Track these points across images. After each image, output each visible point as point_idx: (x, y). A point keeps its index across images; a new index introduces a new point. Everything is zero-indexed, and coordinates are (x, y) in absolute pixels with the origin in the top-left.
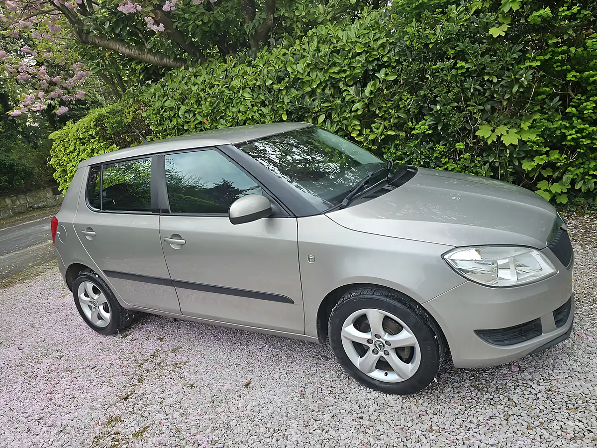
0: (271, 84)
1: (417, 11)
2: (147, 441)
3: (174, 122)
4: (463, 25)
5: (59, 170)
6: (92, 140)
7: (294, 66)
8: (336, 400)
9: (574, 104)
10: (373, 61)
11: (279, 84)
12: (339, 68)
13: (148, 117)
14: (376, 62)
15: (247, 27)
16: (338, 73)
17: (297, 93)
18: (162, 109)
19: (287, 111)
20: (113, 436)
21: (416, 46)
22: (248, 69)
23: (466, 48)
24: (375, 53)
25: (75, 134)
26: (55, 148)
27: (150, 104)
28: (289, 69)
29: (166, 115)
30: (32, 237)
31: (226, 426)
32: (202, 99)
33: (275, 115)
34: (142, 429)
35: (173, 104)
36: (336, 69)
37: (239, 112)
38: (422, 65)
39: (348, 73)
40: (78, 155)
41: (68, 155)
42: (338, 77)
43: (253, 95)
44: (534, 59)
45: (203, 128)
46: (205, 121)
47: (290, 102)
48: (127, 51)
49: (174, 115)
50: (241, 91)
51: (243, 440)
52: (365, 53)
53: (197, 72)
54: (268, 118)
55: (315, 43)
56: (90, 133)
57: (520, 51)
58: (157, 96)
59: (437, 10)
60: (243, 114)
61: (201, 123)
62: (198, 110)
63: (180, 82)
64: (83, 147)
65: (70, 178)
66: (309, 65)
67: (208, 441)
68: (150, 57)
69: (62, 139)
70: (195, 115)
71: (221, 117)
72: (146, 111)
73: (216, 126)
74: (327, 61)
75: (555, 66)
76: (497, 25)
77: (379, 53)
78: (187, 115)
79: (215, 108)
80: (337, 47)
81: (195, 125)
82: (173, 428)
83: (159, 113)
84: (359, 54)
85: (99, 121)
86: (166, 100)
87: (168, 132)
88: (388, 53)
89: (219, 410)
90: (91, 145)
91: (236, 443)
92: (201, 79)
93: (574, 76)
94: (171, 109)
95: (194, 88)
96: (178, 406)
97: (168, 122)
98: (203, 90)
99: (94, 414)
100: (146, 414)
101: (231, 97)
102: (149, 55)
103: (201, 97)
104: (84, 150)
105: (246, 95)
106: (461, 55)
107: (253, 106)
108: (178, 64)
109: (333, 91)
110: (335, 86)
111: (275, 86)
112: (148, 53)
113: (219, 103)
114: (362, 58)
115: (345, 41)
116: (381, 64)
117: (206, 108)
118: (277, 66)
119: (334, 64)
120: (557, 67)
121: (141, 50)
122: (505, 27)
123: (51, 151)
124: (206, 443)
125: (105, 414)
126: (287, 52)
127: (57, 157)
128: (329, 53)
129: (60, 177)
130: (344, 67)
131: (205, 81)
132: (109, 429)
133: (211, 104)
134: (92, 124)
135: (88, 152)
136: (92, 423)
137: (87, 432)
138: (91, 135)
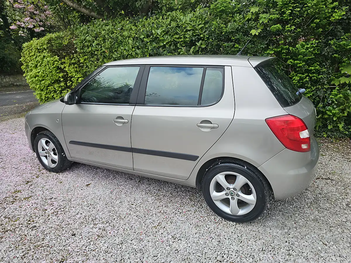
0: (143, 38)
1: (220, 14)
2: (30, 201)
3: (90, 49)
4: (240, 25)
5: (25, 65)
6: (44, 51)
7: (156, 30)
8: (125, 196)
9: (291, 76)
10: (195, 36)
11: (147, 39)
12: (178, 36)
13: (76, 43)
14: (197, 36)
15: (137, 4)
16: (178, 38)
17: (156, 45)
18: (84, 40)
19: (150, 54)
20: (14, 198)
21: (217, 32)
22: (133, 27)
23: (240, 37)
24: (197, 32)
25: (36, 46)
26: (24, 52)
27: (79, 36)
28: (153, 31)
29: (86, 44)
30: (8, 101)
31: (69, 200)
32: (106, 39)
33: (144, 55)
34: (29, 197)
35: (90, 39)
36: (177, 36)
37: (125, 50)
38: (219, 43)
39: (182, 39)
40: (36, 58)
41: (30, 57)
42: (178, 40)
43: (133, 42)
44: (272, 50)
45: (105, 55)
46: (106, 51)
47: (152, 49)
48: (72, 4)
49: (90, 45)
50: (127, 38)
51: (74, 206)
52: (192, 30)
53: (107, 23)
54: (140, 56)
55: (169, 20)
56: (44, 47)
57: (266, 44)
58: (83, 33)
59: (229, 15)
60: (126, 51)
61: (104, 52)
62: (103, 45)
63: (97, 27)
64: (39, 54)
65: (30, 70)
66: (164, 31)
67: (58, 205)
68: (84, 10)
69: (28, 47)
70: (101, 47)
71: (115, 51)
72: (76, 40)
73: (112, 55)
74: (173, 31)
75: (283, 55)
76: (256, 29)
77: (199, 32)
78: (97, 46)
79: (112, 45)
80: (179, 24)
81: (101, 52)
82: (44, 198)
83: (82, 43)
84: (189, 30)
85: (50, 41)
86: (88, 36)
87: (86, 54)
88: (204, 33)
89: (69, 193)
90: (44, 53)
91: (71, 207)
92: (108, 27)
93: (290, 62)
94: (89, 41)
95: (103, 32)
96: (50, 190)
97: (86, 48)
98: (108, 34)
99: (9, 188)
100: (34, 191)
101: (122, 41)
102: (84, 9)
103: (106, 38)
104: (40, 56)
105: (130, 41)
106: (238, 41)
107: (133, 48)
108: (99, 17)
109: (174, 48)
110: (175, 45)
111: (145, 39)
112: (83, 8)
113: (115, 43)
114: (190, 33)
115: (184, 22)
116: (199, 38)
117: (108, 44)
118: (148, 28)
119: (177, 33)
120: (284, 56)
121: (80, 5)
122: (259, 31)
123: (21, 53)
124: (57, 205)
125: (14, 189)
126: (154, 22)
127: (25, 57)
128: (175, 26)
129: (25, 69)
130: (182, 36)
131: (110, 29)
132: (13, 195)
133: (111, 42)
134: (46, 42)
135: (41, 57)
136: (6, 191)
137: (2, 195)
138: (44, 48)
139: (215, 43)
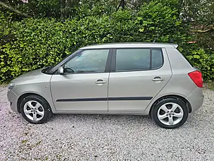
12: (95, 31)
22: (62, 25)
28: (78, 28)
35: (28, 31)
39: (98, 33)
42: (95, 34)
43: (63, 34)
45: (41, 42)
46: (42, 39)
49: (29, 35)
50: (59, 32)
59: (126, 21)
66: (85, 28)
70: (38, 37)
77: (108, 29)
78: (35, 36)
79: (47, 36)
80: (95, 24)
87: (26, 41)
88: (111, 30)
97: (26, 37)
102: (17, 10)
109: (92, 38)
111: (72, 32)
113: (49, 34)
114: (103, 30)
115: (98, 23)
116: (108, 32)
117: (43, 35)
122: (143, 30)
139: (118, 35)
